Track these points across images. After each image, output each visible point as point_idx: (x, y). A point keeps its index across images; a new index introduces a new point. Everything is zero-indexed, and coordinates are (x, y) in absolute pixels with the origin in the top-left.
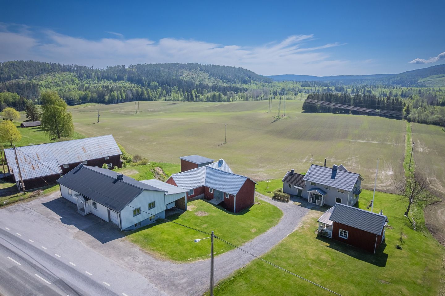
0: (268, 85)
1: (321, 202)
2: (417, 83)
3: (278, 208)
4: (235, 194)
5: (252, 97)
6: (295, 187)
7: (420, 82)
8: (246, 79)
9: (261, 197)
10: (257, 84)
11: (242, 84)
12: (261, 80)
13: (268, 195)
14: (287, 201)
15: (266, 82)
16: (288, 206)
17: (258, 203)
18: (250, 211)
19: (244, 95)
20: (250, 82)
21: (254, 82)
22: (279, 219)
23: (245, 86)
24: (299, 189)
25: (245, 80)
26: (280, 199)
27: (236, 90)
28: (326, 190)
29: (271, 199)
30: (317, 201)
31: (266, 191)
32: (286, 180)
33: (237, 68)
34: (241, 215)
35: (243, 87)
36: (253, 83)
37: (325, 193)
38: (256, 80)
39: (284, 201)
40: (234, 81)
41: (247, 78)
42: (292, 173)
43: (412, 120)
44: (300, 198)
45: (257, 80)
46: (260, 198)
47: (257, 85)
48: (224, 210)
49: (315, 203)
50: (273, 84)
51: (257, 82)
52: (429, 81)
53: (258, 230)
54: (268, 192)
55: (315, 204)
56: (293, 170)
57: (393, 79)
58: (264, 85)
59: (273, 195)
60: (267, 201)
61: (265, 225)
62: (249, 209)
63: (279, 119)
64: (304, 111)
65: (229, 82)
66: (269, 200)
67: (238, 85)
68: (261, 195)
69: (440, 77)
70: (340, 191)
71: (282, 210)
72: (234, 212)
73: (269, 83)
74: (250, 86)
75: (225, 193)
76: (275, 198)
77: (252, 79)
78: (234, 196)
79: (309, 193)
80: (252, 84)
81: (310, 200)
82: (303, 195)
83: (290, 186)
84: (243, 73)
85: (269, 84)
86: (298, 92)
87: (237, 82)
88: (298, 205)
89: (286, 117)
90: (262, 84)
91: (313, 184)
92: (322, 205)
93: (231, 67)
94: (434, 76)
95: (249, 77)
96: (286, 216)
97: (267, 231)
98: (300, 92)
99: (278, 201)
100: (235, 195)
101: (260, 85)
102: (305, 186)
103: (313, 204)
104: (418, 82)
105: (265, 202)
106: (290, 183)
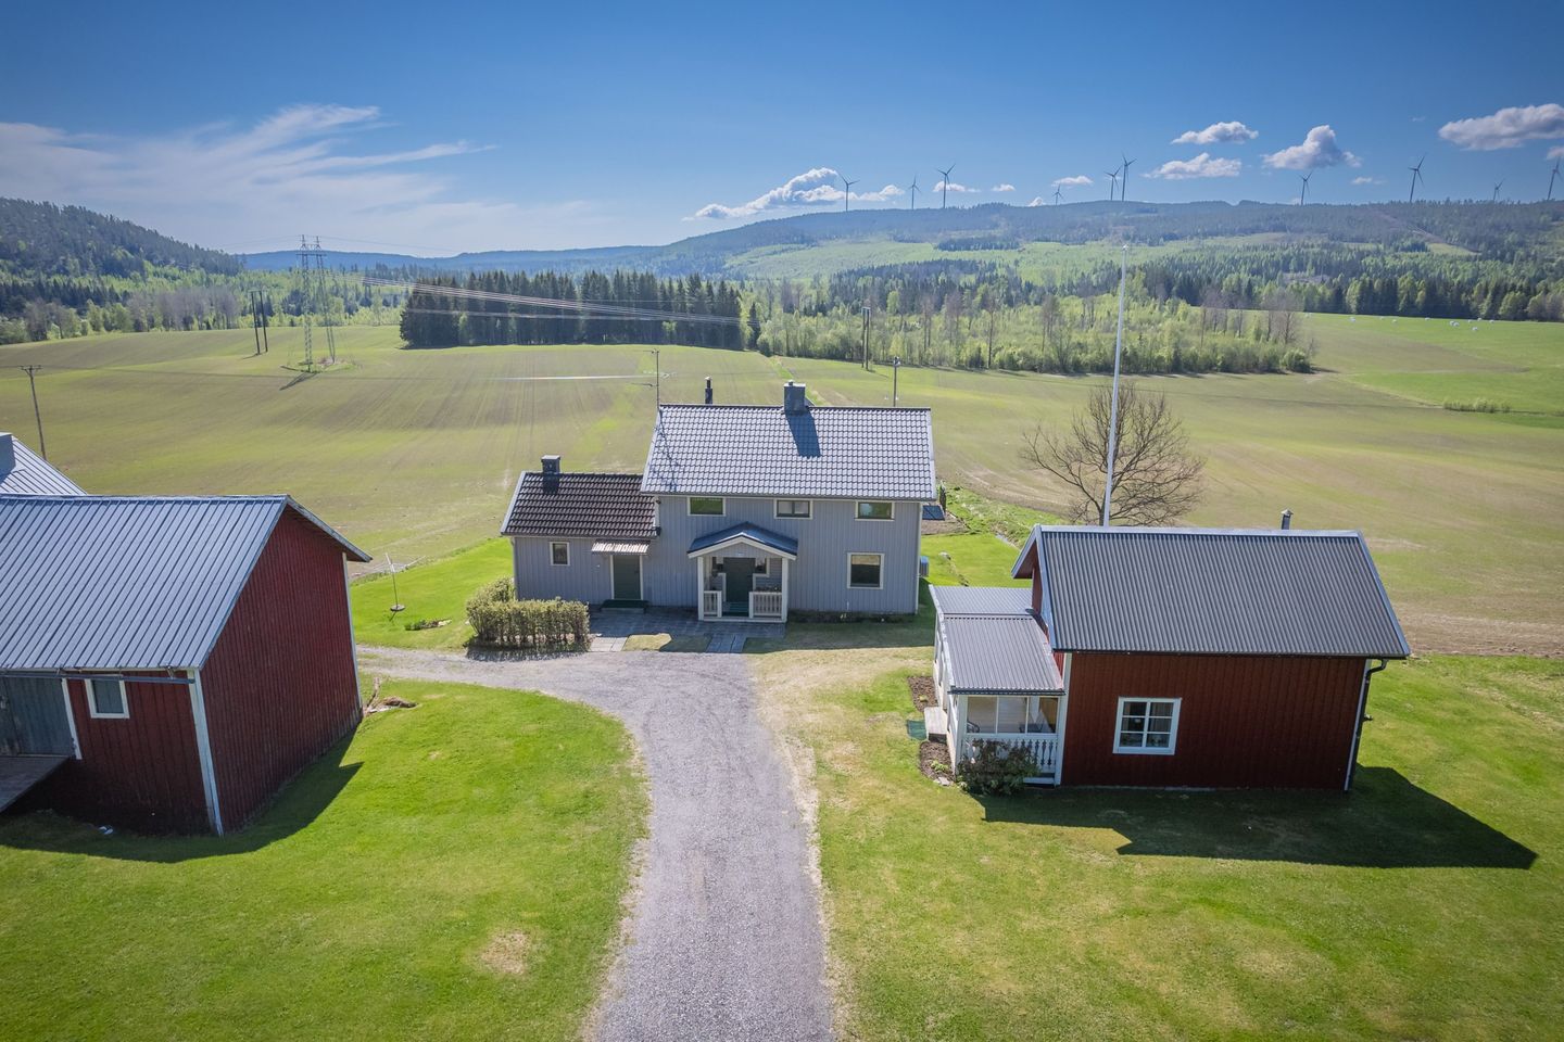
0: (227, 282)
1: (779, 599)
2: (725, 270)
3: (553, 700)
4: (191, 654)
5: (158, 320)
6: (599, 547)
7: (732, 267)
8: (119, 258)
9: (388, 663)
10: (174, 278)
11: (103, 278)
12: (189, 263)
13: (430, 645)
14: (580, 646)
15: (216, 270)
16: (602, 667)
17: (391, 704)
18: (355, 780)
19: (120, 314)
20: (141, 268)
21: (158, 269)
22: (623, 771)
23: (118, 285)
24: (618, 557)
25: (114, 259)
26: (524, 640)
27: (76, 299)
28: (790, 526)
29: (461, 656)
30: (756, 598)
31: (400, 624)
32: (522, 524)
33: (61, 208)
34: (293, 831)
35: (108, 287)
36: (156, 274)
37: (790, 544)
38: (166, 262)
39: (554, 648)
40: (52, 262)
41: (119, 253)
42: (550, 478)
43: (772, 350)
44: (637, 610)
45: (173, 261)
46: (386, 672)
47: (177, 282)
48: (100, 838)
49: (747, 615)
50: (246, 279)
51: (176, 271)
52: (752, 263)
53: (542, 933)
54: (418, 628)
55: (741, 620)
56: (555, 457)
57: (659, 260)
58: (208, 280)
59: (466, 630)
60: (441, 675)
61: (559, 849)
62: (346, 762)
63: (315, 372)
64: (407, 343)
65: (29, 266)
66: (455, 666)
67: (85, 282)
68: (380, 651)
69: (775, 253)
70: (867, 509)
71: (590, 702)
72: (206, 829)
73: (229, 273)
74: (141, 284)
75: (76, 679)
76: (489, 641)
77: (150, 259)
78: (182, 674)
79: (700, 562)
80: (150, 279)
81: (710, 602)
82: (648, 591)
83: (560, 555)
84: (99, 231)
85: (233, 279)
86: (358, 304)
87: (71, 267)
88: (662, 649)
89: (339, 365)
90: (197, 278)
91: (705, 505)
92: (784, 618)
93: (30, 206)
94: (760, 249)
95: (133, 250)
96: (645, 727)
97: (626, 901)
98: (367, 303)
99: (521, 659)
100: (198, 662)
101: (190, 282)
102: (658, 530)
103: (734, 624)
104: (727, 265)
105: (438, 687)
106: (561, 531)
